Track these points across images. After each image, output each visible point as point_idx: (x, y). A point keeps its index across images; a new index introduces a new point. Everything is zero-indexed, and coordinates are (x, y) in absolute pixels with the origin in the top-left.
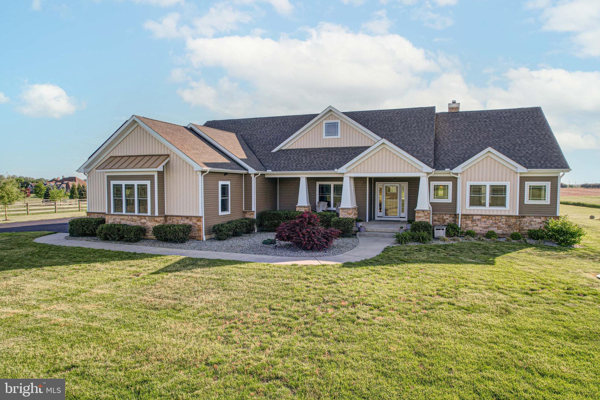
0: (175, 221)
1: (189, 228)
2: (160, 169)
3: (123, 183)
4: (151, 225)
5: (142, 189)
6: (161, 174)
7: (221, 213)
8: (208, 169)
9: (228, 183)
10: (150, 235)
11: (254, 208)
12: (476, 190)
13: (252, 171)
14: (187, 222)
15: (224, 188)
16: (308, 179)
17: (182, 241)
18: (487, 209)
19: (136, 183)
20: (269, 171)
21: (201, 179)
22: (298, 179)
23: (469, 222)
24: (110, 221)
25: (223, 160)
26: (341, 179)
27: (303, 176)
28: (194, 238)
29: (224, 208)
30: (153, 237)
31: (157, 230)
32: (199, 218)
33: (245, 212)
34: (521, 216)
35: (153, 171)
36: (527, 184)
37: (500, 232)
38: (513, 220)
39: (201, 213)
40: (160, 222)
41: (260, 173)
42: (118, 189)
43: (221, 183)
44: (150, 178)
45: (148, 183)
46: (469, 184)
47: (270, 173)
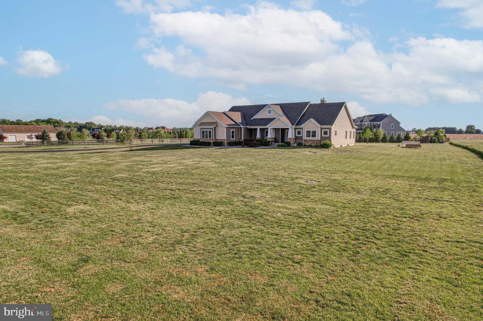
0: (219, 141)
1: (222, 143)
2: (215, 126)
3: (205, 130)
4: (212, 142)
5: (210, 132)
6: (215, 128)
7: (231, 139)
8: (227, 126)
9: (234, 130)
10: (212, 144)
11: (243, 138)
12: (308, 132)
13: (242, 126)
14: (221, 141)
15: (233, 132)
16: (261, 129)
17: (221, 146)
18: (311, 138)
19: (208, 130)
20: (248, 126)
21: (225, 129)
22: (257, 129)
23: (306, 142)
24: (201, 141)
25: (234, 123)
26: (268, 129)
27: (258, 128)
28: (223, 145)
29: (233, 137)
30: (213, 145)
31: (214, 143)
32: (225, 140)
33: (240, 139)
34: (321, 140)
35: (213, 127)
36: (323, 130)
37: (314, 145)
38: (318, 142)
39: (225, 138)
40: (215, 141)
41: (244, 127)
42: (203, 132)
43: (231, 130)
44: (212, 129)
45: (211, 130)
46: (306, 130)
47: (248, 127)
